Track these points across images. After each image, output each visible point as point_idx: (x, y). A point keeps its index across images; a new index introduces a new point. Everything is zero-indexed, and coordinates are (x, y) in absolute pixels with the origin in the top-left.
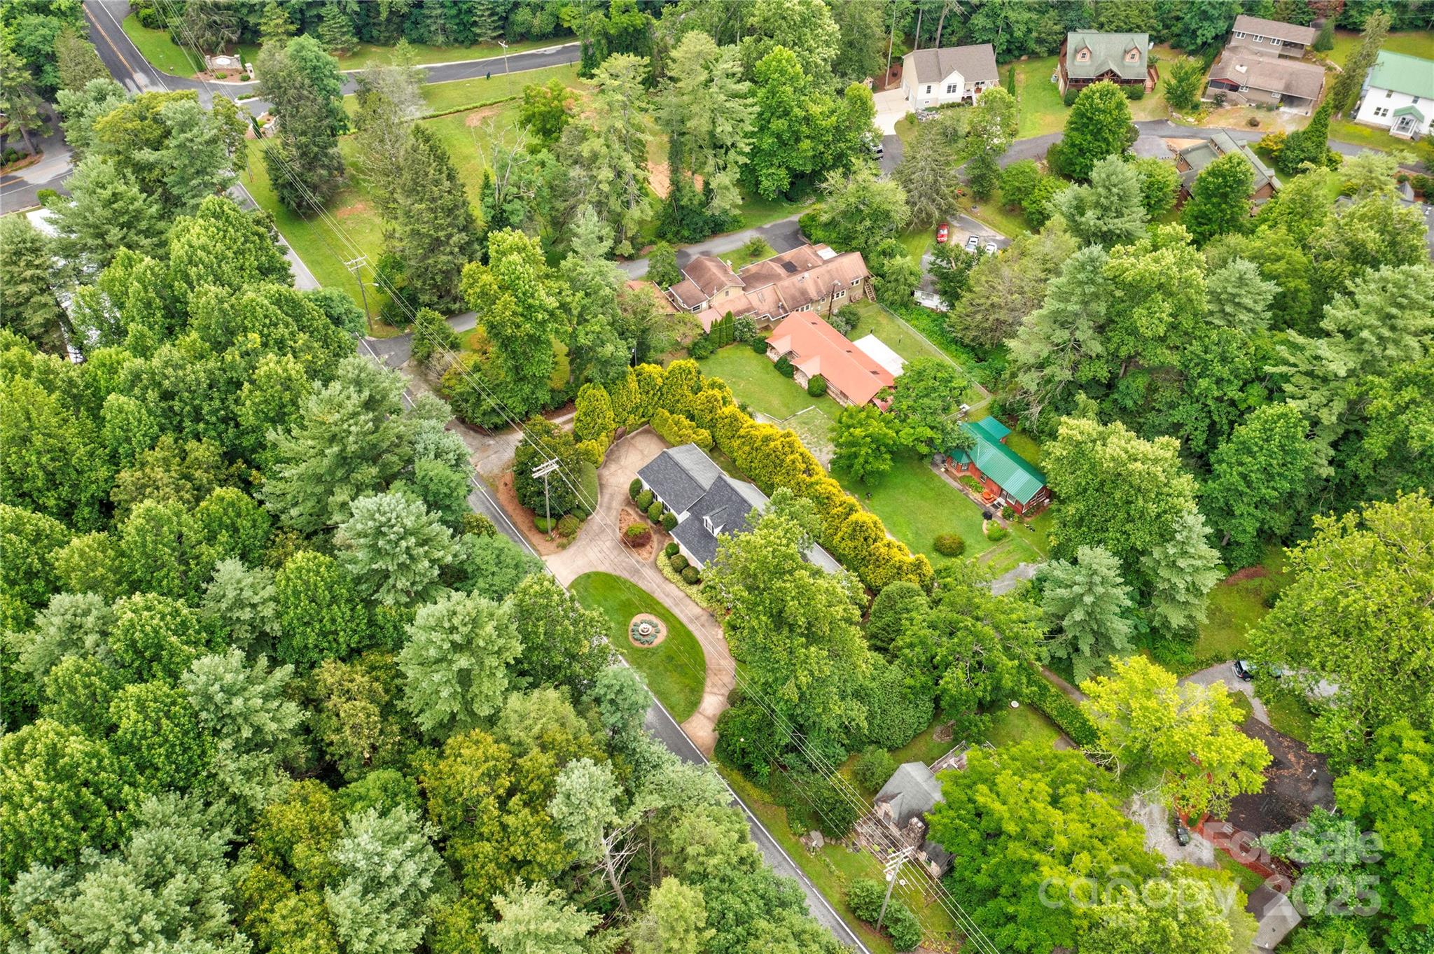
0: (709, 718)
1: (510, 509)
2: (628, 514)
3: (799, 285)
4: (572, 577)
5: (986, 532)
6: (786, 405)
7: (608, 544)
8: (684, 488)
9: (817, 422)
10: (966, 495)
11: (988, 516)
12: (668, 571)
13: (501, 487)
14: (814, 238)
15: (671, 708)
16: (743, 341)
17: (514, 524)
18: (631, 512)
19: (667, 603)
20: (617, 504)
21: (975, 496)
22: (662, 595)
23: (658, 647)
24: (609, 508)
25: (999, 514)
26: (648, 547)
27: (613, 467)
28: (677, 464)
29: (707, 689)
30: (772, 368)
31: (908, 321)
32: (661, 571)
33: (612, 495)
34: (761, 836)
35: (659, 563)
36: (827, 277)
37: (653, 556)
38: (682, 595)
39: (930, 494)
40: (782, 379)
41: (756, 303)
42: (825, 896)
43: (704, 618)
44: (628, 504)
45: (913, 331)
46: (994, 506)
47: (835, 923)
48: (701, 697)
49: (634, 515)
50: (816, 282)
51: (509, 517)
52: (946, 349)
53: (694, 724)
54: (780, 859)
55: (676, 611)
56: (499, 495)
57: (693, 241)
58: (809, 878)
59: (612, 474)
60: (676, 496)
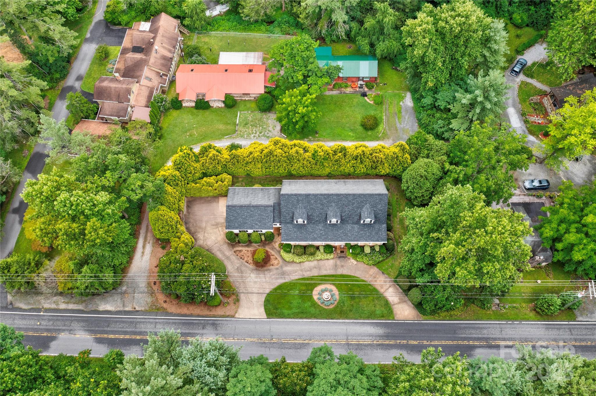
0: (399, 303)
1: (185, 311)
2: (240, 251)
3: (158, 56)
4: (262, 310)
5: (372, 102)
6: (227, 124)
7: (253, 275)
8: (260, 215)
9: (250, 119)
10: (344, 93)
11: (364, 95)
12: (297, 259)
13: (165, 305)
14: (123, 23)
15: (382, 316)
16: (167, 110)
17: (199, 316)
18: (240, 248)
19: (315, 273)
20: (229, 252)
21: (349, 90)
22: (308, 273)
23: (340, 297)
24: (228, 258)
25: (366, 89)
26: (272, 257)
27: (200, 236)
28: (241, 207)
29: (382, 291)
30: (195, 111)
31: (216, 30)
32: (293, 262)
33: (220, 250)
34: (480, 326)
35: (287, 260)
36: (165, 40)
37: (279, 259)
38: (315, 262)
39: (332, 107)
40: (207, 113)
41: (149, 84)
42: (528, 320)
43: (338, 262)
44: (233, 246)
45: (224, 33)
46: (360, 88)
47: (545, 326)
48: (384, 297)
49: (244, 249)
50: (164, 47)
51: (191, 315)
52: (250, 30)
53: (399, 312)
54: (498, 326)
55: (324, 272)
56: (169, 310)
57: (64, 77)
58: (516, 320)
59: (205, 240)
60: (260, 222)
